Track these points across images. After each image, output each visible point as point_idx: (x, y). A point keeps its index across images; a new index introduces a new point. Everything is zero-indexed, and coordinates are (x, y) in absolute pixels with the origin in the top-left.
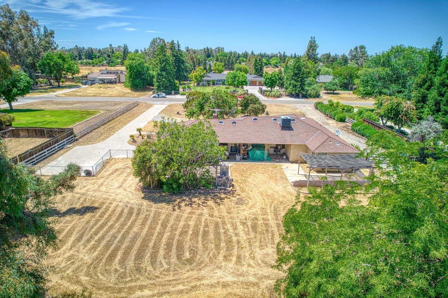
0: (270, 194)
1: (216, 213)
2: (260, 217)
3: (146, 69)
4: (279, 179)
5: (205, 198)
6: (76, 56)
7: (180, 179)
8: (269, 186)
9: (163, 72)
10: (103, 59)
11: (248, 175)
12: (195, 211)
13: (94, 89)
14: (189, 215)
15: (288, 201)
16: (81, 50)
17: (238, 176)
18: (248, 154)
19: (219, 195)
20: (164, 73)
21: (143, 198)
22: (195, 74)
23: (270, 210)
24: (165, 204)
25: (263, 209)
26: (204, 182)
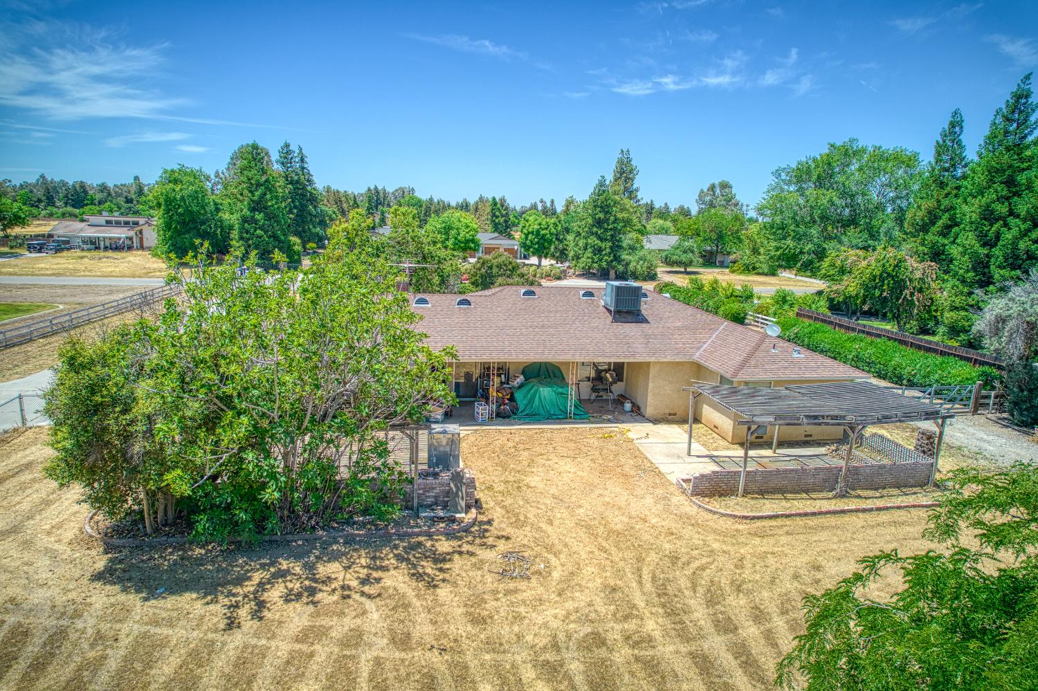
0: (619, 527)
1: (422, 629)
2: (614, 632)
3: (213, 208)
4: (632, 473)
5: (374, 558)
6: (40, 201)
7: (264, 486)
8: (607, 499)
9: (257, 213)
10: (113, 206)
11: (526, 463)
12: (324, 621)
13: (62, 261)
14: (297, 646)
15: (696, 552)
16: (55, 188)
17: (491, 469)
18: (512, 399)
19: (429, 544)
20: (259, 216)
21: (98, 577)
22: (344, 226)
23: (644, 594)
24: (194, 596)
25: (614, 590)
26: (364, 493)
